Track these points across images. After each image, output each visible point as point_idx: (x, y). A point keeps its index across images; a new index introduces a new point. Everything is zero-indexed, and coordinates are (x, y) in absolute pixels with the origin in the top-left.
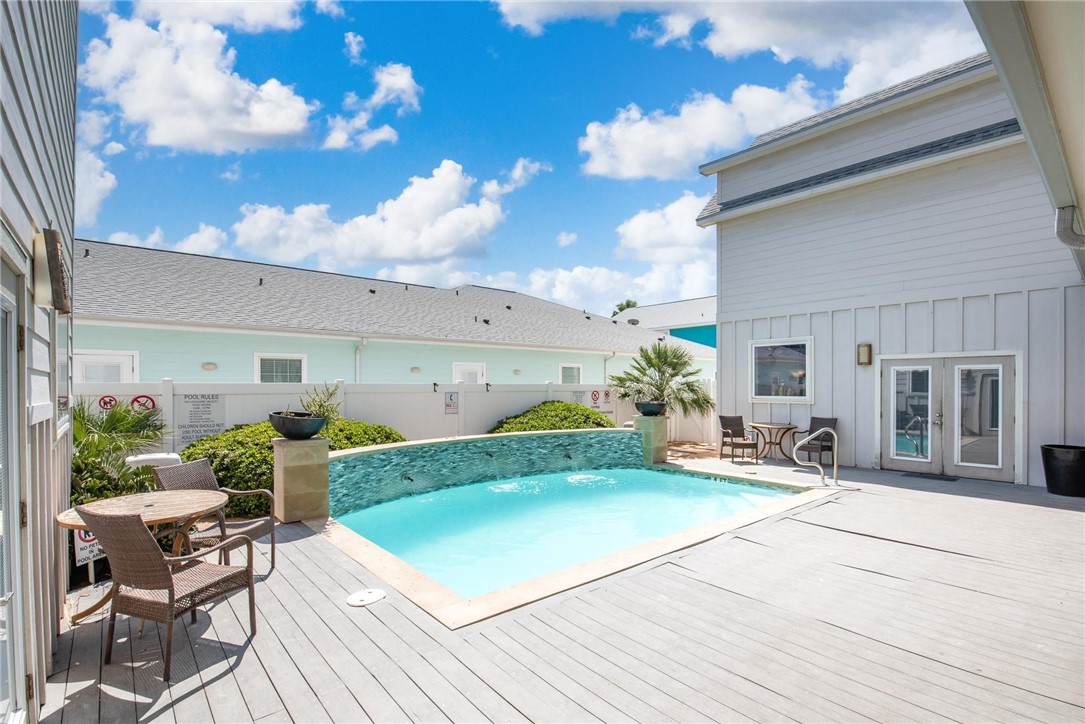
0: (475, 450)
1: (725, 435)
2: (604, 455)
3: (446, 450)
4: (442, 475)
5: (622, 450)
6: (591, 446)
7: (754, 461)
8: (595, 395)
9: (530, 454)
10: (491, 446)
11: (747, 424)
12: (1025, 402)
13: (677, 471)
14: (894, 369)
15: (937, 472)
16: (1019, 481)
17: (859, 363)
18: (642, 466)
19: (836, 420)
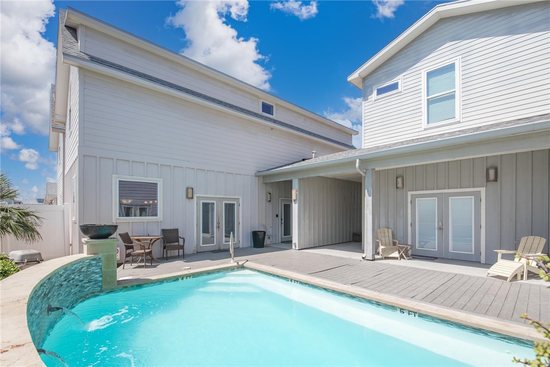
2: (69, 293)
5: (82, 281)
12: (242, 216)
13: (144, 284)
14: (202, 202)
15: (218, 249)
16: (241, 246)
17: (187, 197)
18: (101, 291)
19: (178, 229)
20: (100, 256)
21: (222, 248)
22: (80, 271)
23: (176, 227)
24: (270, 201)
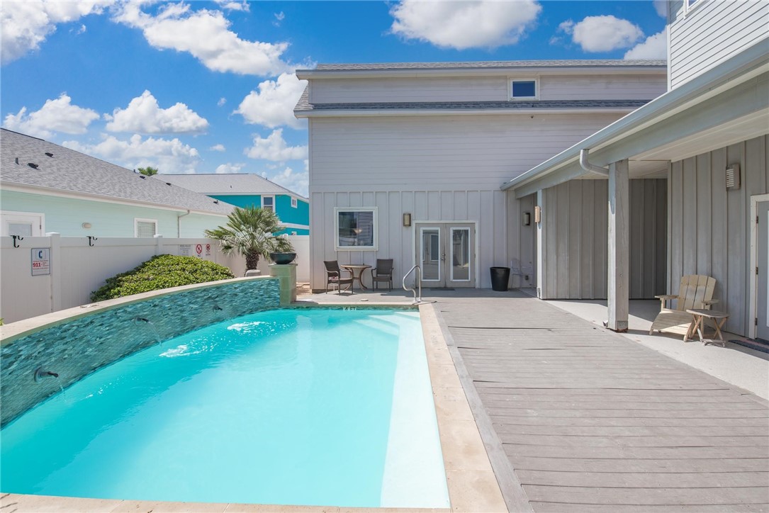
0: (125, 316)
1: (330, 275)
2: (247, 302)
3: (92, 322)
4: (88, 356)
5: (262, 295)
6: (236, 295)
7: (351, 292)
8: (199, 248)
9: (182, 311)
10: (142, 309)
11: (341, 266)
12: (480, 247)
13: (312, 307)
14: (422, 229)
15: (443, 286)
16: (477, 286)
17: (404, 225)
18: (279, 307)
19: (392, 260)
20: (278, 278)
21: (449, 285)
22: (260, 289)
23: (391, 258)
24: (528, 224)
